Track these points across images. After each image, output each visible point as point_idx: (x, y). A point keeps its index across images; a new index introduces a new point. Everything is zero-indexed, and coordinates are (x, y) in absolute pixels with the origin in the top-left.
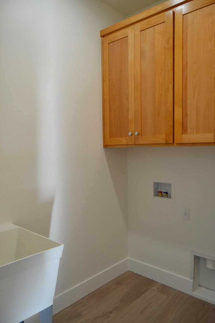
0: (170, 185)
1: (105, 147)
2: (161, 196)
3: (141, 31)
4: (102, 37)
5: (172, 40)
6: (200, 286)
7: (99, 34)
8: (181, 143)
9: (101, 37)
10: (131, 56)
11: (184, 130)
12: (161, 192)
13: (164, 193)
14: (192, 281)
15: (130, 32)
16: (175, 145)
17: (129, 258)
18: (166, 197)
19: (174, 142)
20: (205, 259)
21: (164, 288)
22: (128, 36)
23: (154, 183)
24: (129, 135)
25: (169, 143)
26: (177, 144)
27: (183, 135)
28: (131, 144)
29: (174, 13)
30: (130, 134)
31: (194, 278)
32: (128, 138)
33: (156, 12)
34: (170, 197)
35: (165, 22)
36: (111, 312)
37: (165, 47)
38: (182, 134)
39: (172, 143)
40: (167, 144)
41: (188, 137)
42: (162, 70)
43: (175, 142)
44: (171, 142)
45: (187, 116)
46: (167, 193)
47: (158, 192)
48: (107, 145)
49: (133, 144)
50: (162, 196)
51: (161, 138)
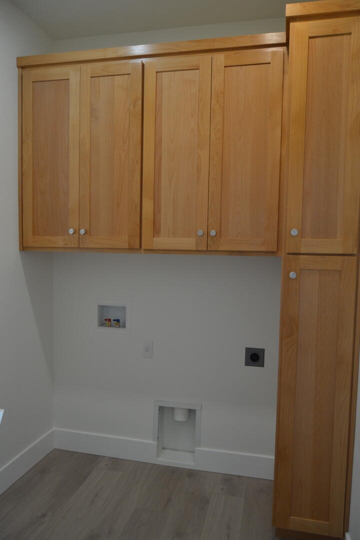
0: (124, 308)
1: (23, 250)
2: (108, 326)
3: (91, 77)
4: (20, 69)
5: (140, 102)
6: (164, 448)
7: (14, 63)
8: (151, 248)
9: (18, 67)
10: (74, 111)
11: (156, 231)
12: (110, 320)
13: (114, 320)
14: (156, 443)
15: (73, 75)
16: (143, 251)
17: (54, 428)
18: (116, 327)
19: (141, 247)
20: (172, 409)
21: (116, 463)
22: (69, 79)
23: (99, 306)
24: (69, 234)
25: (135, 248)
26: (145, 250)
27: (154, 239)
28: (73, 246)
29: (143, 65)
30: (71, 231)
31: (158, 438)
32: (66, 237)
33: (117, 56)
34: (124, 326)
35: (130, 74)
36: (44, 516)
37: (129, 109)
38: (154, 237)
39: (139, 248)
40: (131, 249)
41: (161, 242)
42: (124, 143)
43: (143, 247)
44: (136, 246)
45: (160, 212)
46: (118, 321)
47: (105, 320)
48: (26, 247)
49: (76, 246)
50: (111, 326)
51: (123, 241)
